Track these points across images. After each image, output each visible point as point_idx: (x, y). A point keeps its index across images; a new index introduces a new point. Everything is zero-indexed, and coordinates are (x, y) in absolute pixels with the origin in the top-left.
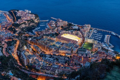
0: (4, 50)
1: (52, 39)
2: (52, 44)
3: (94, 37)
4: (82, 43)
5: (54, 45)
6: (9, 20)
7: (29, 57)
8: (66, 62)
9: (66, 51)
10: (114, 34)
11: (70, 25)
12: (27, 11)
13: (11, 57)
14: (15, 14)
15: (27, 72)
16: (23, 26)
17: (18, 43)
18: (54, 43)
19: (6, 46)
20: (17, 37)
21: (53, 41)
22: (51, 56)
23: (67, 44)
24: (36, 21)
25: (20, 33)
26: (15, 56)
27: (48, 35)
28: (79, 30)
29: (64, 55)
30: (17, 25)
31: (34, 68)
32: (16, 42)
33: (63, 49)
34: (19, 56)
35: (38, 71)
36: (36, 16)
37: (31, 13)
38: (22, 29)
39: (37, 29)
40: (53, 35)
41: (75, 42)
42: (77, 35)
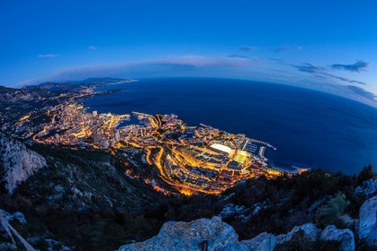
0: (148, 157)
1: (199, 149)
2: (199, 155)
3: (248, 149)
4: (234, 156)
5: (201, 157)
6: (154, 124)
7: (174, 167)
8: (214, 177)
9: (215, 165)
10: (269, 145)
11: (221, 134)
12: (173, 116)
13: (154, 165)
14: (161, 118)
15: (169, 183)
16: (168, 132)
17: (162, 150)
18: (202, 154)
19: (149, 153)
20: (162, 145)
21: (200, 152)
22: (197, 169)
23: (217, 157)
24: (183, 127)
25: (164, 140)
26: (159, 165)
27: (195, 145)
28: (231, 140)
29: (212, 168)
30: (161, 131)
31: (179, 179)
32: (159, 150)
33: (212, 161)
34: (162, 165)
35: (182, 183)
36: (184, 121)
37: (178, 118)
38: (167, 136)
39: (183, 136)
40: (200, 145)
41: (226, 154)
42: (229, 146)
